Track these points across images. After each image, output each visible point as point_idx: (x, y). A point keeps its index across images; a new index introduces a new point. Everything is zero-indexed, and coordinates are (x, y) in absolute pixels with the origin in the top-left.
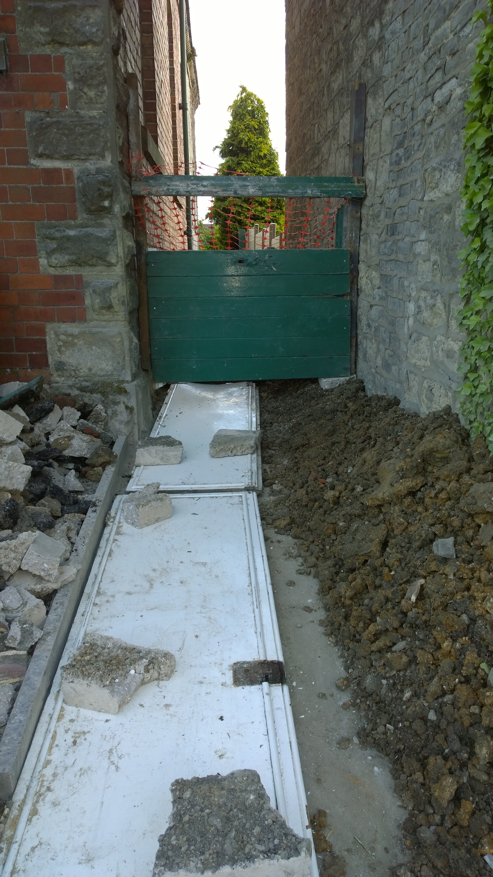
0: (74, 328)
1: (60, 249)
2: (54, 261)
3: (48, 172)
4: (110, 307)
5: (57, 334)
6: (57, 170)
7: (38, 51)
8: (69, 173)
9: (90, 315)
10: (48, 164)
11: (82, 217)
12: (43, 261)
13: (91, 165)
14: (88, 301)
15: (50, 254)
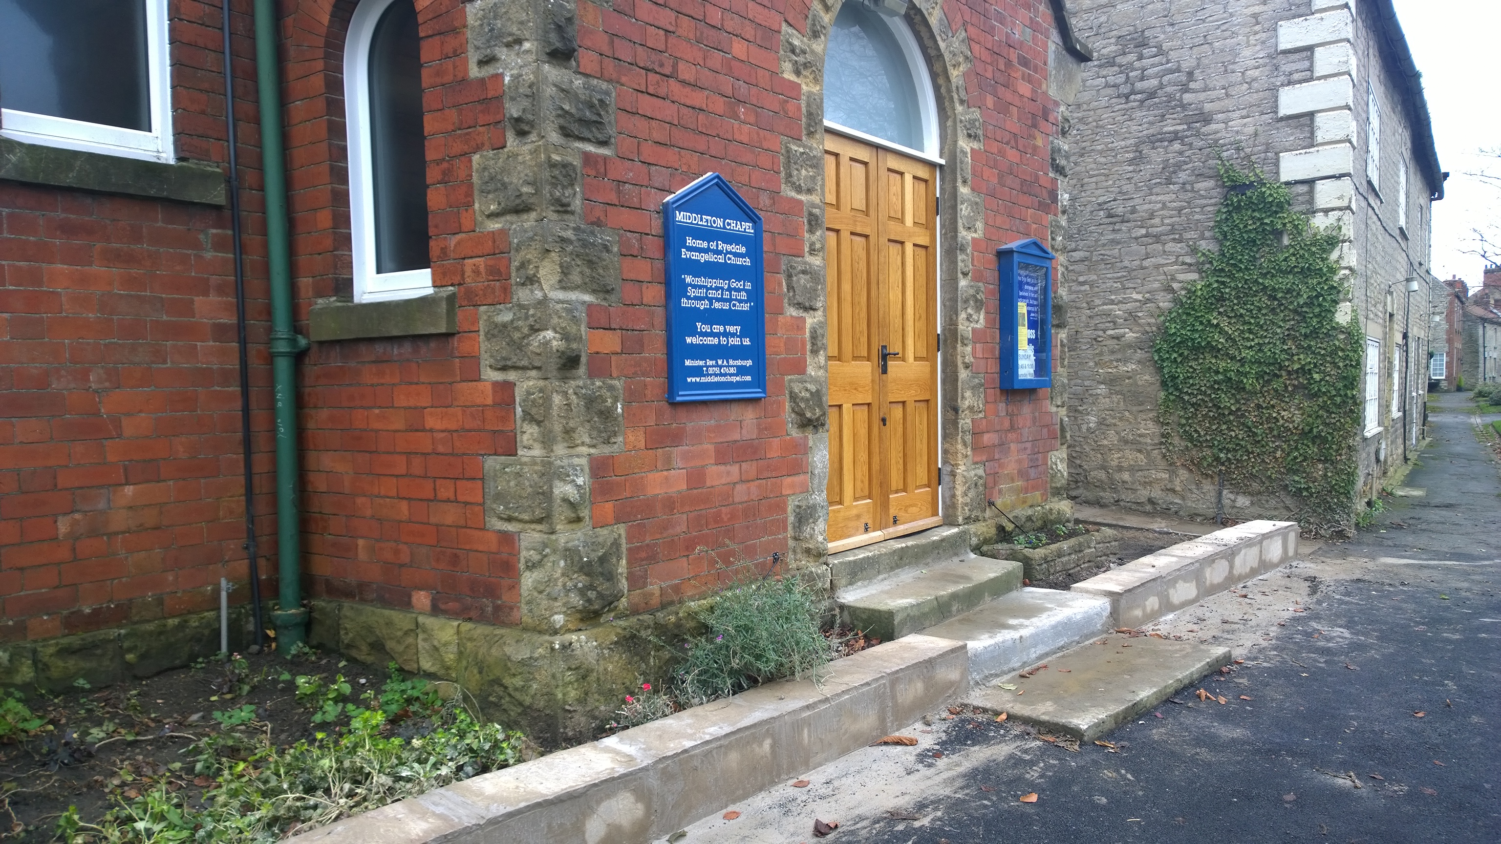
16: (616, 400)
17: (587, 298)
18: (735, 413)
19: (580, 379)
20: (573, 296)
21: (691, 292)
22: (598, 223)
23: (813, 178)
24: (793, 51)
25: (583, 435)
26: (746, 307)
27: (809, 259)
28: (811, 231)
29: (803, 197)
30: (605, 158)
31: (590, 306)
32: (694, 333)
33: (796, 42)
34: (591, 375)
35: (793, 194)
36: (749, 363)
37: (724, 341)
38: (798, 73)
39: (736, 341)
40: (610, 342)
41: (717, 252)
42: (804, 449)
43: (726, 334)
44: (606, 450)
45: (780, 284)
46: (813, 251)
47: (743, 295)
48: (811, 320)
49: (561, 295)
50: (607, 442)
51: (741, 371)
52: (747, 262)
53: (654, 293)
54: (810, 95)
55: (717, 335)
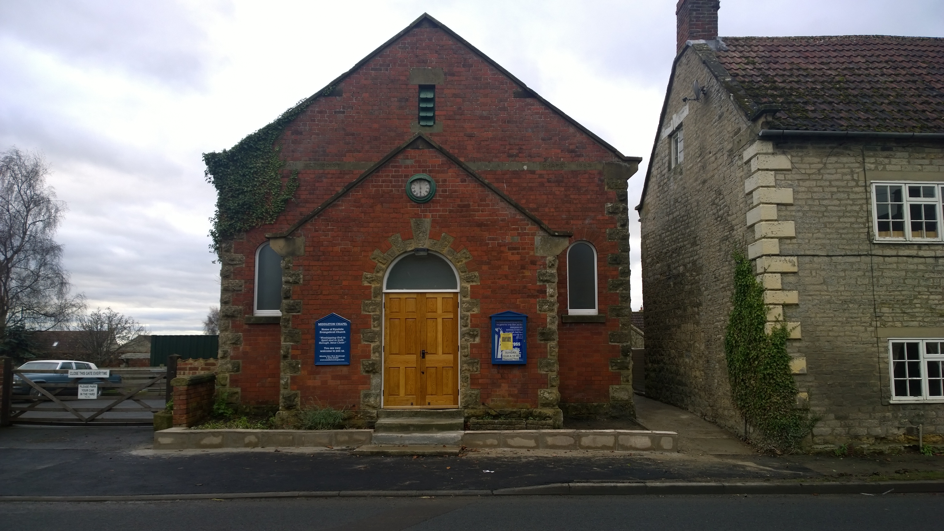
0: (617, 387)
1: (616, 365)
2: (614, 368)
3: (613, 345)
4: (628, 381)
5: (613, 388)
6: (616, 345)
7: (613, 318)
8: (618, 346)
9: (623, 383)
10: (613, 344)
11: (622, 357)
12: (610, 368)
13: (625, 344)
14: (622, 379)
15: (612, 367)
16: (297, 364)
17: (292, 343)
18: (339, 368)
19: (289, 360)
20: (287, 343)
21: (322, 340)
22: (296, 328)
23: (375, 308)
24: (367, 278)
25: (288, 371)
26: (343, 343)
27: (373, 329)
28: (374, 322)
29: (372, 314)
30: (298, 315)
31: (292, 345)
32: (323, 349)
33: (368, 276)
34: (292, 359)
35: (367, 313)
36: (344, 356)
37: (334, 351)
38: (370, 283)
39: (339, 351)
40: (298, 352)
41: (333, 331)
42: (369, 378)
43: (335, 349)
44: (295, 375)
45: (360, 336)
46: (374, 327)
47: (343, 340)
48: (373, 345)
49: (284, 343)
50: (295, 373)
51: (340, 358)
52: (344, 332)
53: (312, 342)
54: (375, 287)
55: (332, 350)
